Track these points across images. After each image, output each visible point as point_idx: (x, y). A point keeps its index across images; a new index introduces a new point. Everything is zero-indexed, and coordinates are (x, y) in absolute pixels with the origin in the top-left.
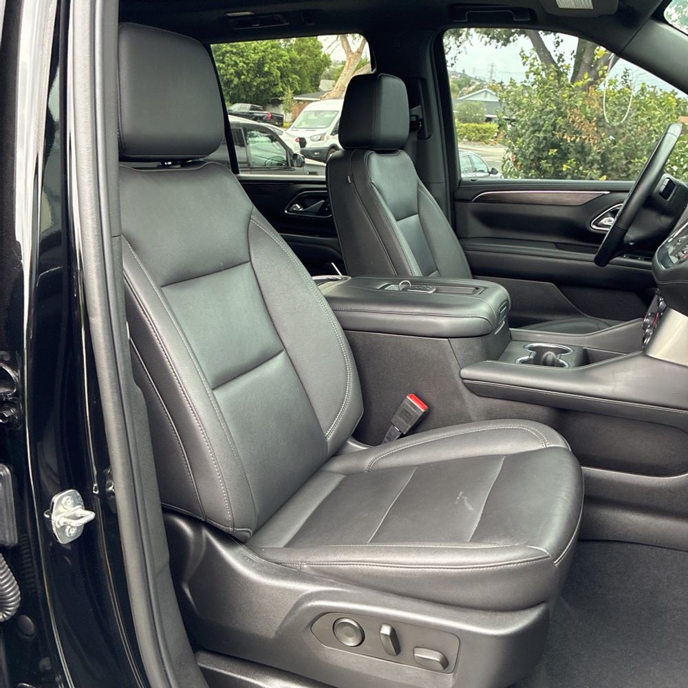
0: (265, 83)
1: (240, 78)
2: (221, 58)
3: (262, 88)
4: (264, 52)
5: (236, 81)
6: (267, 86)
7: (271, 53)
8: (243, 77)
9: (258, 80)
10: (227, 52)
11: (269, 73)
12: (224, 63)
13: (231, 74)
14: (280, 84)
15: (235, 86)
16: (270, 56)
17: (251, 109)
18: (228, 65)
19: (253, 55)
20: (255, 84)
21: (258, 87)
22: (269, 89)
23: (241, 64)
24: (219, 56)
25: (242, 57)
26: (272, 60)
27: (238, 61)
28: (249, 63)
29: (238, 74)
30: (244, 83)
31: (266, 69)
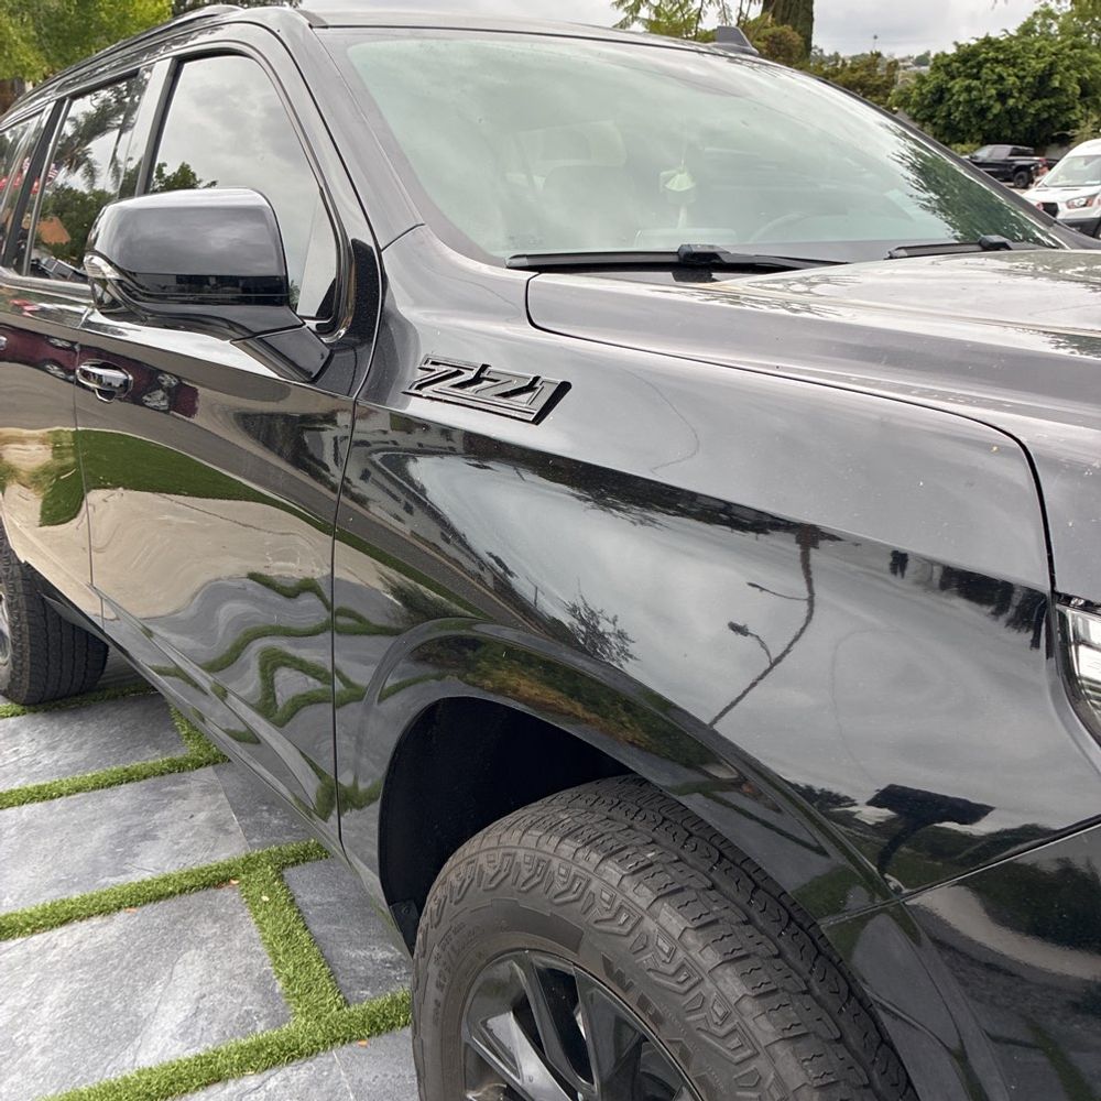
0: (1050, 107)
1: (1004, 103)
2: (975, 71)
3: (1045, 115)
4: (1054, 54)
5: (997, 108)
6: (1053, 112)
7: (1069, 56)
8: (1011, 102)
9: (1038, 104)
10: (987, 60)
11: (1060, 90)
12: (979, 79)
13: (990, 97)
14: (1079, 107)
15: (995, 116)
16: (1067, 62)
17: (1011, 155)
18: (986, 82)
19: (1033, 63)
20: (1032, 111)
21: (1037, 115)
22: (1056, 117)
23: (1012, 80)
24: (972, 67)
25: (1014, 66)
26: (1068, 69)
27: (1005, 75)
28: (1024, 77)
29: (1002, 97)
30: (1009, 112)
31: (1057, 84)
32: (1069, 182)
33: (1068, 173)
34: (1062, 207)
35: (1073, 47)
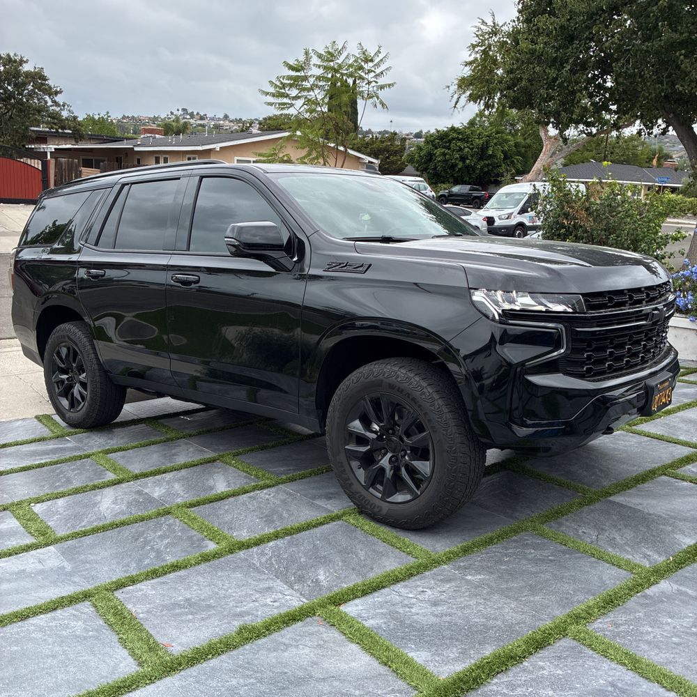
0: (488, 165)
1: (464, 162)
2: (448, 144)
3: (486, 169)
4: (488, 136)
5: (460, 165)
6: (490, 168)
7: (496, 138)
8: (468, 161)
9: (482, 163)
10: (453, 139)
11: (493, 156)
12: (449, 149)
13: (457, 159)
14: (504, 165)
15: (460, 169)
16: (495, 141)
17: (470, 190)
18: (454, 151)
19: (477, 140)
20: (479, 167)
21: (482, 169)
22: (492, 170)
23: (467, 150)
24: (446, 142)
25: (467, 142)
26: (496, 144)
27: (462, 147)
28: (473, 149)
29: (463, 159)
30: (467, 167)
31: (490, 152)
32: (499, 206)
33: (499, 202)
34: (496, 219)
35: (497, 133)
